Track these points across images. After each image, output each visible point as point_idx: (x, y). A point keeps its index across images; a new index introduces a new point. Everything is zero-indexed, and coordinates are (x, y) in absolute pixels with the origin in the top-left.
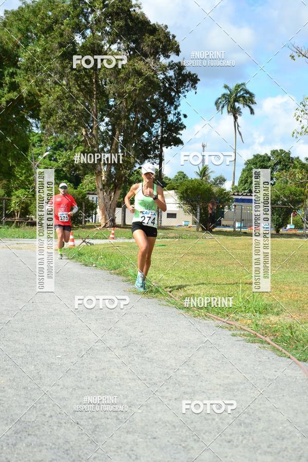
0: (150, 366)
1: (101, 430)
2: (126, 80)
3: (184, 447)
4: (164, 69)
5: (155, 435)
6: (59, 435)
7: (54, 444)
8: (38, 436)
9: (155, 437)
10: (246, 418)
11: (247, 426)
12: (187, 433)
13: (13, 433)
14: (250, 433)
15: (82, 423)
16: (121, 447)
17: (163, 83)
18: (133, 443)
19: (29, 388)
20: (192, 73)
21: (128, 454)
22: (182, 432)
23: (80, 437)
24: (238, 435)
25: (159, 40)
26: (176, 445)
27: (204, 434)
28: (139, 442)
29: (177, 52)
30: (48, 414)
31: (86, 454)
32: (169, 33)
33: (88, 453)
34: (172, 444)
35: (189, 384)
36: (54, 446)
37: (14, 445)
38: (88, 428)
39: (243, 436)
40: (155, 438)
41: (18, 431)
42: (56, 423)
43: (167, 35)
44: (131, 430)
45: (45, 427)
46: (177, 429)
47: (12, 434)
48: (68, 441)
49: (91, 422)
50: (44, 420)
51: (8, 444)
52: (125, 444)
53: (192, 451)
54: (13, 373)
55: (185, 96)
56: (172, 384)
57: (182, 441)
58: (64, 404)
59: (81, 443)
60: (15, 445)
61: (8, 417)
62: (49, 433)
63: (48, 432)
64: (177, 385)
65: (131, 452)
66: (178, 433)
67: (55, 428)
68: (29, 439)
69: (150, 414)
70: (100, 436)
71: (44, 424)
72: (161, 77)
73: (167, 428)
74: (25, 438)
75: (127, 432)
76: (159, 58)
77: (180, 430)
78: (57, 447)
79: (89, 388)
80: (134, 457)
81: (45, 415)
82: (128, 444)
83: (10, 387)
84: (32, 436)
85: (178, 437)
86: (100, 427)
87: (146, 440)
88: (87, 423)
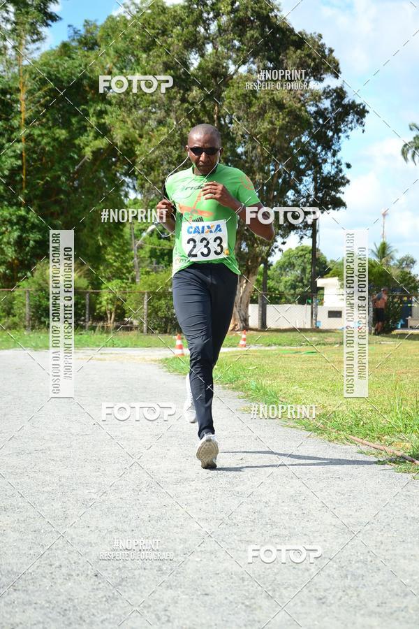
1: (130, 584)
2: (260, 115)
3: (247, 606)
4: (316, 98)
5: (210, 590)
6: (61, 590)
7: (49, 602)
8: (29, 592)
9: (207, 592)
10: (358, 568)
11: (355, 578)
14: (357, 587)
15: (104, 574)
16: (150, 606)
17: (315, 118)
18: (170, 601)
19: (42, 531)
20: (358, 102)
21: (156, 615)
23: (92, 594)
24: (337, 590)
26: (236, 603)
27: (285, 588)
28: (181, 599)
30: (57, 564)
31: (93, 615)
33: (96, 614)
34: (231, 602)
35: (287, 525)
36: (47, 605)
39: (344, 591)
40: (206, 594)
42: (63, 575)
44: (175, 584)
45: (45, 580)
46: (246, 583)
48: (73, 598)
50: (46, 571)
53: (257, 612)
55: (348, 137)
57: (247, 598)
59: (92, 600)
62: (47, 588)
64: (269, 526)
65: (163, 613)
66: (246, 588)
67: (59, 581)
68: (15, 595)
69: (212, 563)
70: (125, 592)
71: (45, 577)
72: (312, 109)
73: (232, 580)
75: (168, 587)
78: (52, 606)
79: (133, 531)
80: (164, 619)
81: (51, 565)
82: (162, 602)
83: (15, 530)
84: (21, 592)
85: (244, 592)
86: (128, 580)
87: (192, 597)
88: (111, 576)
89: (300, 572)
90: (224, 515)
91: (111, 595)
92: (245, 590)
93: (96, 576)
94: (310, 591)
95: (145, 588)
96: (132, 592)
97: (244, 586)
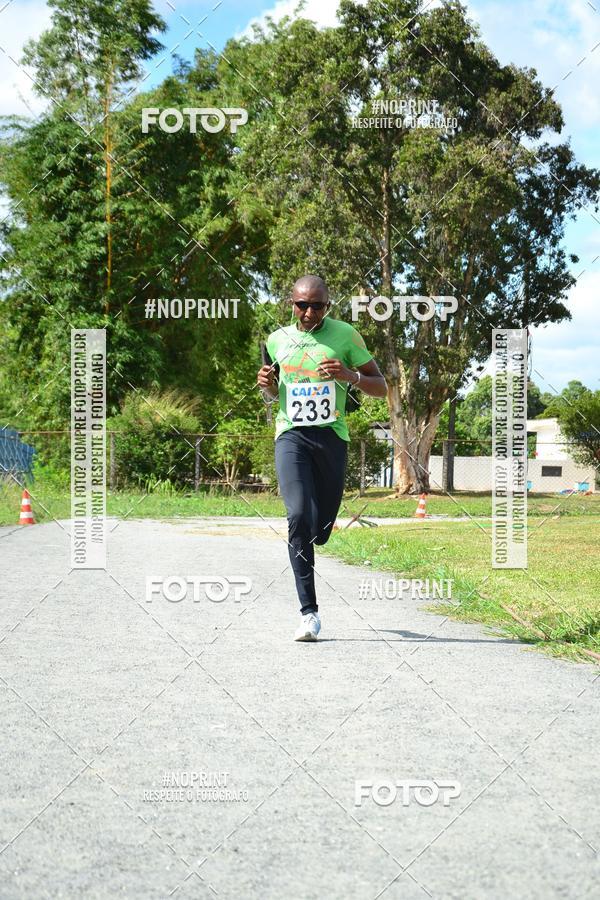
0: (429, 745)
1: (284, 864)
2: (448, 185)
4: (529, 161)
6: (186, 872)
7: (171, 888)
8: (142, 873)
12: (471, 872)
13: (90, 866)
15: (247, 849)
17: (527, 190)
18: (344, 889)
19: (154, 784)
20: (588, 168)
22: (461, 869)
23: (231, 877)
25: (518, 100)
26: (439, 894)
27: (509, 873)
28: (360, 887)
29: (558, 125)
30: (179, 832)
32: (539, 84)
37: (83, 889)
38: (255, 858)
41: (102, 863)
42: (189, 849)
43: (535, 89)
44: (348, 864)
45: (163, 856)
46: (451, 864)
47: (87, 867)
48: (205, 883)
49: (265, 848)
51: (71, 888)
52: (327, 891)
54: (129, 754)
55: (574, 217)
56: (468, 778)
57: (454, 886)
58: (220, 814)
59: (231, 887)
60: (86, 889)
61: (89, 837)
63: (165, 866)
66: (452, 872)
68: (121, 878)
69: (399, 835)
70: (278, 874)
71: (163, 852)
72: (523, 177)
73: (430, 860)
74: (112, 876)
75: (339, 868)
76: (519, 139)
77: (458, 865)
81: (170, 834)
82: (333, 890)
83: (115, 782)
84: (128, 873)
85: (449, 878)
86: (282, 858)
87: (375, 884)
88: (256, 850)
89: (528, 850)
90: (412, 765)
91: (259, 879)
92: (450, 874)
93: (236, 851)
94: (544, 878)
95: (306, 869)
96: (290, 876)
97: (449, 869)
